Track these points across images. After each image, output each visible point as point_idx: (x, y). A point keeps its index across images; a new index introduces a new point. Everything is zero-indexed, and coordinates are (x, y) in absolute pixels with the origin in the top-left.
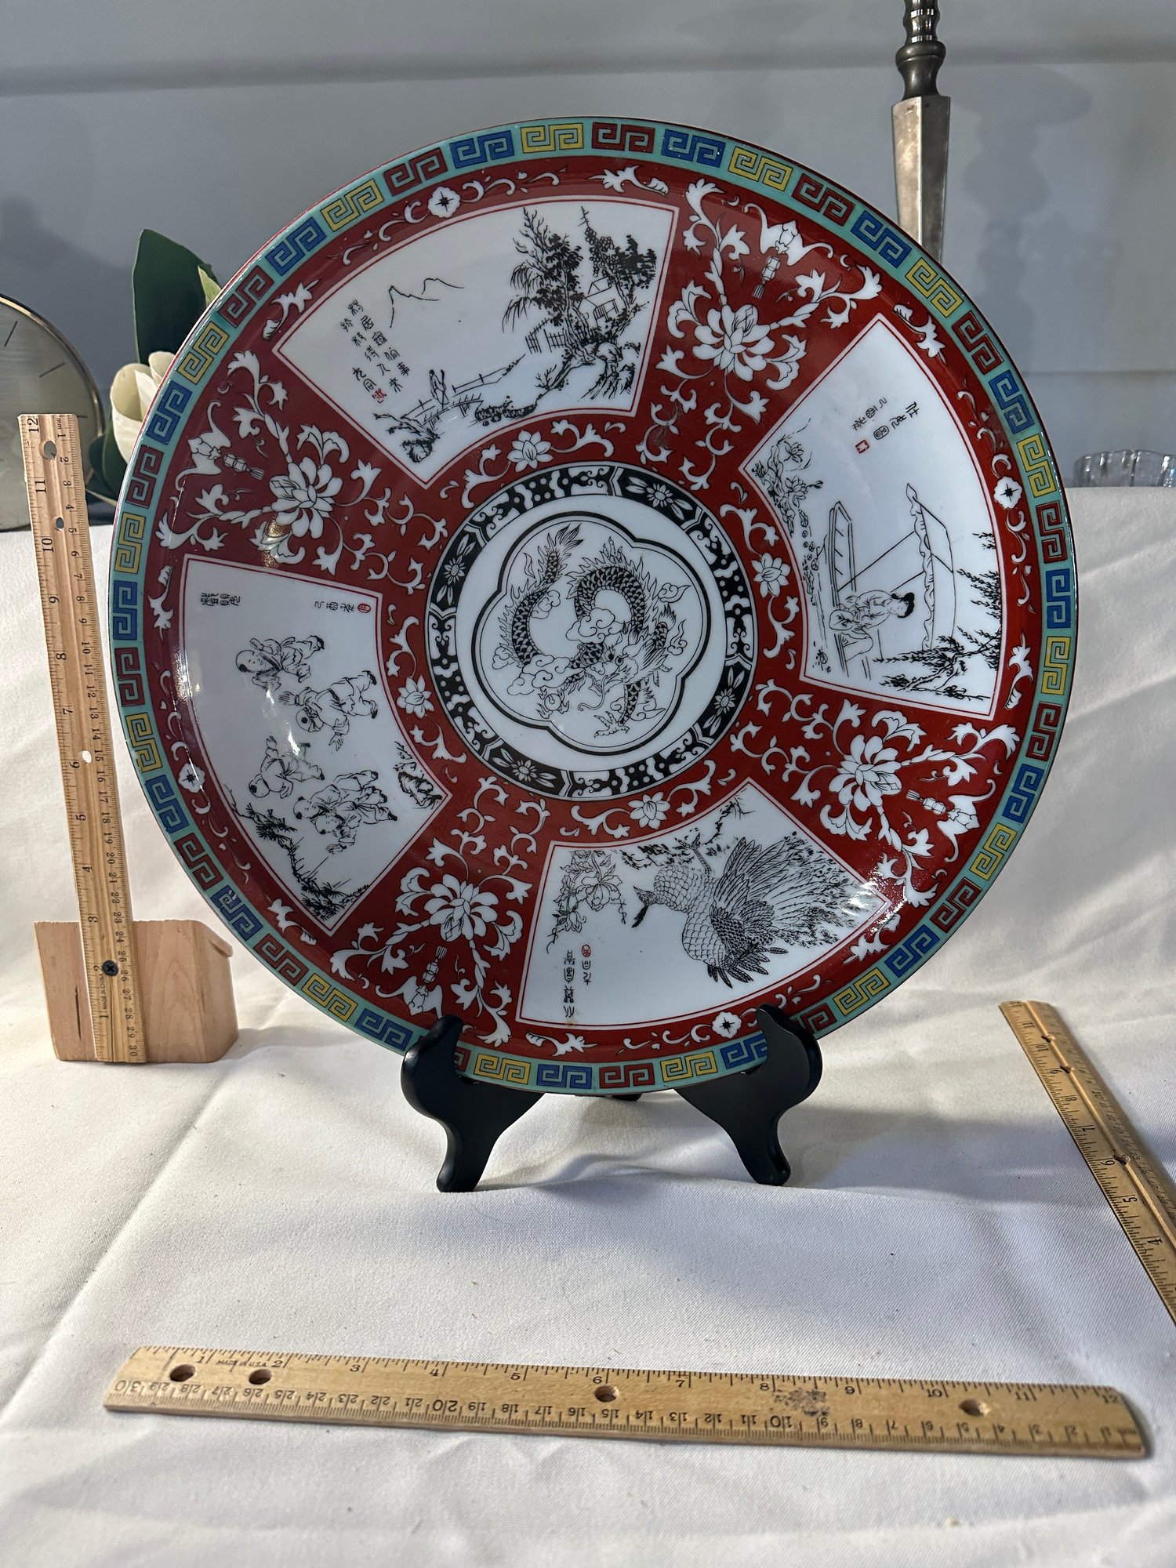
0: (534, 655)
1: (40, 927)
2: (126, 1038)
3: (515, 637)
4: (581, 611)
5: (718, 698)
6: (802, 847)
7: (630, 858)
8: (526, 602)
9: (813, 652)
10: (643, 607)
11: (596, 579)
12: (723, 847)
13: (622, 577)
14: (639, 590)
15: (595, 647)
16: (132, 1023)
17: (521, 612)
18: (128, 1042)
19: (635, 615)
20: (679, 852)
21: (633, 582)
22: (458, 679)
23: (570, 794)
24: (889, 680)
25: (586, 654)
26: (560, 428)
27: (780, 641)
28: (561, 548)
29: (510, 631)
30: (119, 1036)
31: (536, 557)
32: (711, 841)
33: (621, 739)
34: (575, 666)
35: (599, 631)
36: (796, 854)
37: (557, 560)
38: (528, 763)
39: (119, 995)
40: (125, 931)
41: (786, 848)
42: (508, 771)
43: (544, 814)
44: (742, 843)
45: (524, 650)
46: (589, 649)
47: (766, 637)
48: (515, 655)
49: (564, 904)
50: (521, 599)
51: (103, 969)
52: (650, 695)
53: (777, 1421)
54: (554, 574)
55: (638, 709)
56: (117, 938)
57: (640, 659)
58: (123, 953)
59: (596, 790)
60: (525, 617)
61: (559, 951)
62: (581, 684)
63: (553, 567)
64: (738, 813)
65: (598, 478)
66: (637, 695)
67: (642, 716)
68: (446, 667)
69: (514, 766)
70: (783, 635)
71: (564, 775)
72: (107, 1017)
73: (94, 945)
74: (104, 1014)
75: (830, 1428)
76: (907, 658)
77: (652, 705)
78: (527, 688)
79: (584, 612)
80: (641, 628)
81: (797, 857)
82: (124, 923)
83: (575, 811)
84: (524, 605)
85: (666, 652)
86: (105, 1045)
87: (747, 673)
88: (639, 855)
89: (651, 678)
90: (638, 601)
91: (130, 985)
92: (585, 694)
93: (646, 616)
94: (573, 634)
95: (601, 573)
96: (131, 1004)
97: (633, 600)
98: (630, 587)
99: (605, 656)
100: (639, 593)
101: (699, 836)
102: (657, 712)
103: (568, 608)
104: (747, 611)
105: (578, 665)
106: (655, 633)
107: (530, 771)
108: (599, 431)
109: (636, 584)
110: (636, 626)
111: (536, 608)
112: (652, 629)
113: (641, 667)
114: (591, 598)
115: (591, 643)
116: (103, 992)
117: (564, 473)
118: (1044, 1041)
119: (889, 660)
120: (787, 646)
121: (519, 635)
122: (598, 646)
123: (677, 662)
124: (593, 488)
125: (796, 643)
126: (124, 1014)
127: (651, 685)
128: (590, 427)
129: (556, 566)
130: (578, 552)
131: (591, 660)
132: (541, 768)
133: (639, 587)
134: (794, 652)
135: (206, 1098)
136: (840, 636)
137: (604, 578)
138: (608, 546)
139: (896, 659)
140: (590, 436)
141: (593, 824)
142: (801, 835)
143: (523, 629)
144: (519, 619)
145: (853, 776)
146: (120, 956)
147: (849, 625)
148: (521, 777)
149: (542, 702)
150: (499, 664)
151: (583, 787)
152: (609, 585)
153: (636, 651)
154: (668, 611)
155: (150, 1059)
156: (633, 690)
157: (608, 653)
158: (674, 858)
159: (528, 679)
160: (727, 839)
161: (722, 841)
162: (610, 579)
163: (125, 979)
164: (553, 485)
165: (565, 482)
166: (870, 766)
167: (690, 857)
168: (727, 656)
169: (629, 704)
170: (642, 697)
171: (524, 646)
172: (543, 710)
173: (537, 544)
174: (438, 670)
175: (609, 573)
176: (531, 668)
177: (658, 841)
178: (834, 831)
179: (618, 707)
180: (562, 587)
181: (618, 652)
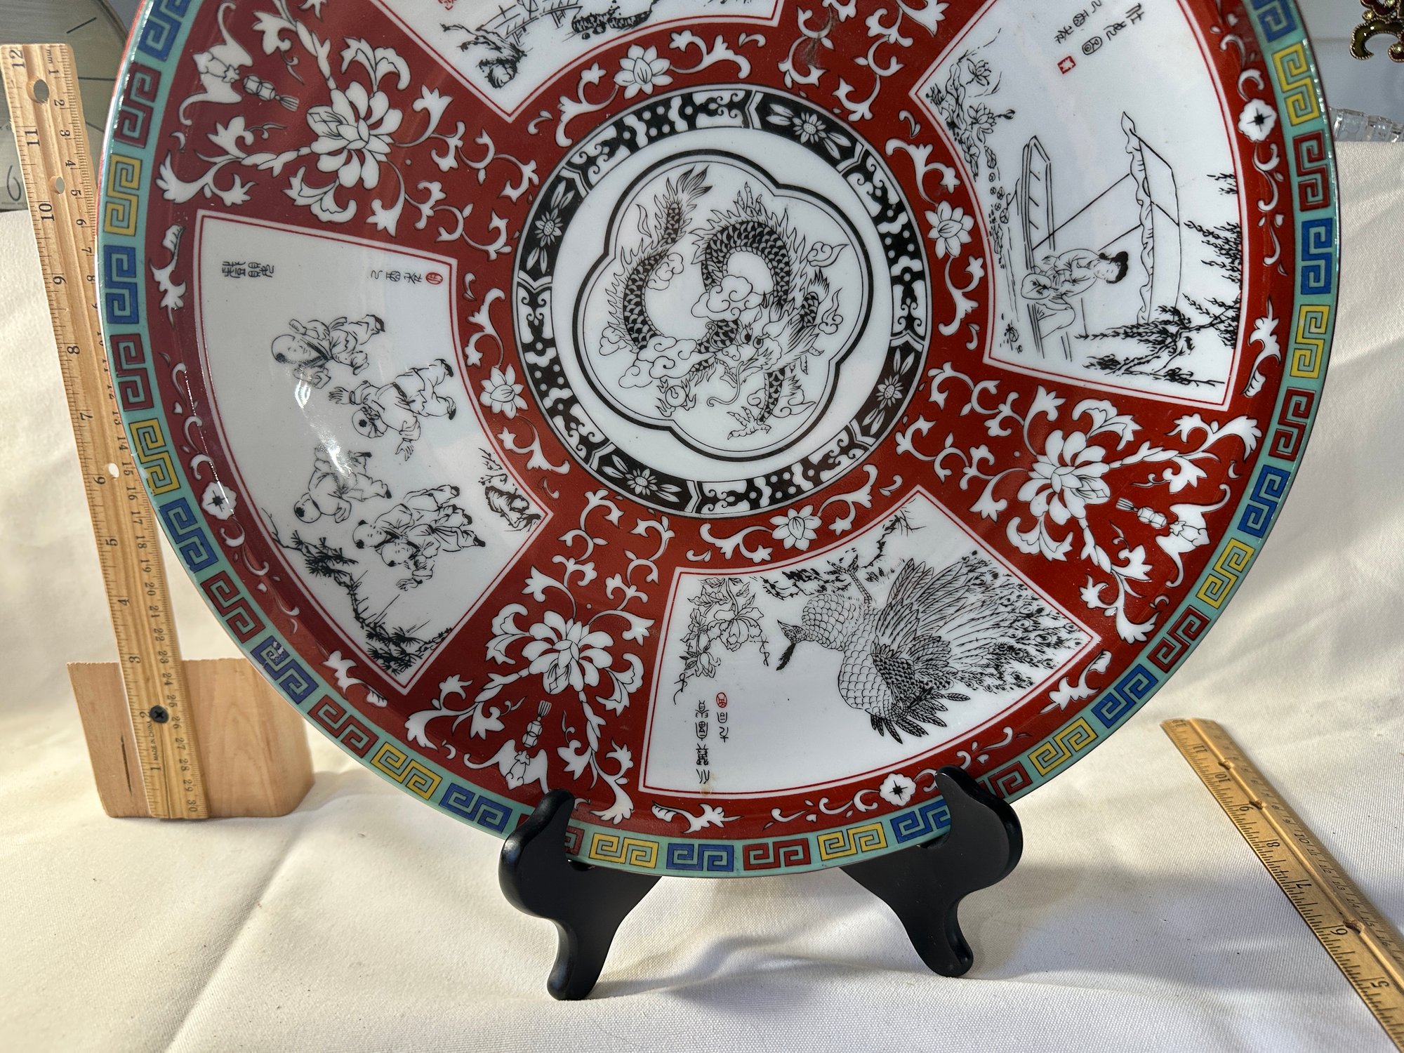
0: (651, 337)
1: (75, 669)
2: (182, 792)
3: (627, 314)
4: (709, 280)
5: (881, 387)
6: (984, 569)
7: (773, 587)
8: (641, 269)
9: (1000, 327)
10: (788, 273)
11: (729, 237)
12: (886, 570)
13: (761, 234)
14: (783, 251)
15: (727, 325)
16: (188, 775)
17: (634, 281)
18: (186, 796)
19: (778, 283)
20: (832, 577)
21: (775, 240)
22: (557, 368)
23: (699, 510)
24: (1094, 361)
25: (717, 334)
26: (681, 41)
27: (960, 314)
28: (684, 197)
29: (621, 306)
30: (176, 790)
31: (652, 209)
32: (871, 564)
33: (761, 441)
34: (703, 350)
35: (733, 305)
36: (977, 578)
37: (679, 214)
38: (647, 473)
39: (172, 744)
40: (172, 672)
41: (965, 570)
42: (622, 483)
43: (667, 535)
44: (910, 566)
45: (639, 331)
46: (721, 327)
47: (943, 310)
48: (628, 337)
49: (694, 643)
50: (634, 265)
51: (151, 715)
52: (797, 386)
54: (676, 231)
55: (782, 402)
56: (165, 680)
57: (785, 339)
58: (173, 698)
59: (730, 504)
60: (640, 288)
61: (689, 701)
62: (711, 372)
63: (674, 222)
64: (905, 529)
65: (731, 106)
66: (781, 385)
67: (786, 412)
68: (541, 353)
69: (629, 476)
70: (964, 306)
71: (691, 487)
72: (159, 769)
73: (137, 689)
74: (155, 766)
76: (1118, 334)
77: (799, 397)
78: (644, 378)
79: (713, 281)
80: (785, 300)
81: (978, 582)
82: (171, 663)
83: (704, 530)
84: (638, 272)
85: (817, 331)
86: (159, 799)
87: (918, 355)
88: (784, 583)
89: (798, 363)
90: (782, 265)
91: (183, 733)
92: (716, 385)
93: (792, 284)
94: (701, 309)
95: (735, 229)
96: (185, 754)
97: (775, 264)
98: (772, 247)
99: (741, 337)
100: (784, 256)
101: (857, 557)
102: (804, 407)
103: (694, 275)
104: (919, 276)
105: (707, 349)
106: (803, 306)
107: (649, 482)
108: (732, 45)
109: (779, 243)
110: (779, 299)
111: (653, 276)
112: (799, 301)
113: (786, 349)
114: (722, 263)
115: (723, 321)
116: (153, 741)
117: (688, 100)
118: (1223, 770)
119: (1096, 336)
120: (969, 319)
121: (631, 311)
122: (732, 325)
123: (831, 343)
124: (724, 119)
125: (980, 316)
126: (179, 765)
127: (798, 372)
128: (719, 40)
129: (678, 221)
130: (705, 203)
131: (723, 342)
132: (662, 478)
133: (784, 247)
134: (977, 328)
135: (275, 865)
136: (1034, 307)
137: (739, 236)
138: (744, 195)
139: (1104, 335)
140: (721, 52)
141: (727, 546)
142: (983, 555)
143: (637, 304)
144: (632, 291)
145: (1049, 481)
146: (169, 701)
147: (1046, 293)
148: (638, 490)
149: (662, 397)
150: (608, 348)
151: (715, 500)
152: (745, 245)
153: (779, 330)
154: (819, 278)
155: (213, 814)
156: (775, 380)
157: (744, 333)
158: (827, 585)
159: (645, 367)
160: (892, 561)
161: (887, 563)
162: (746, 237)
163: (177, 726)
164: (674, 114)
165: (689, 110)
166: (1069, 469)
167: (845, 583)
168: (893, 335)
169: (770, 397)
170: (786, 388)
171: (638, 326)
172: (663, 406)
173: (653, 194)
174: (531, 358)
175: (746, 230)
176: (649, 354)
177: (807, 565)
178: (1025, 549)
179: (757, 401)
180: (687, 248)
181: (756, 331)
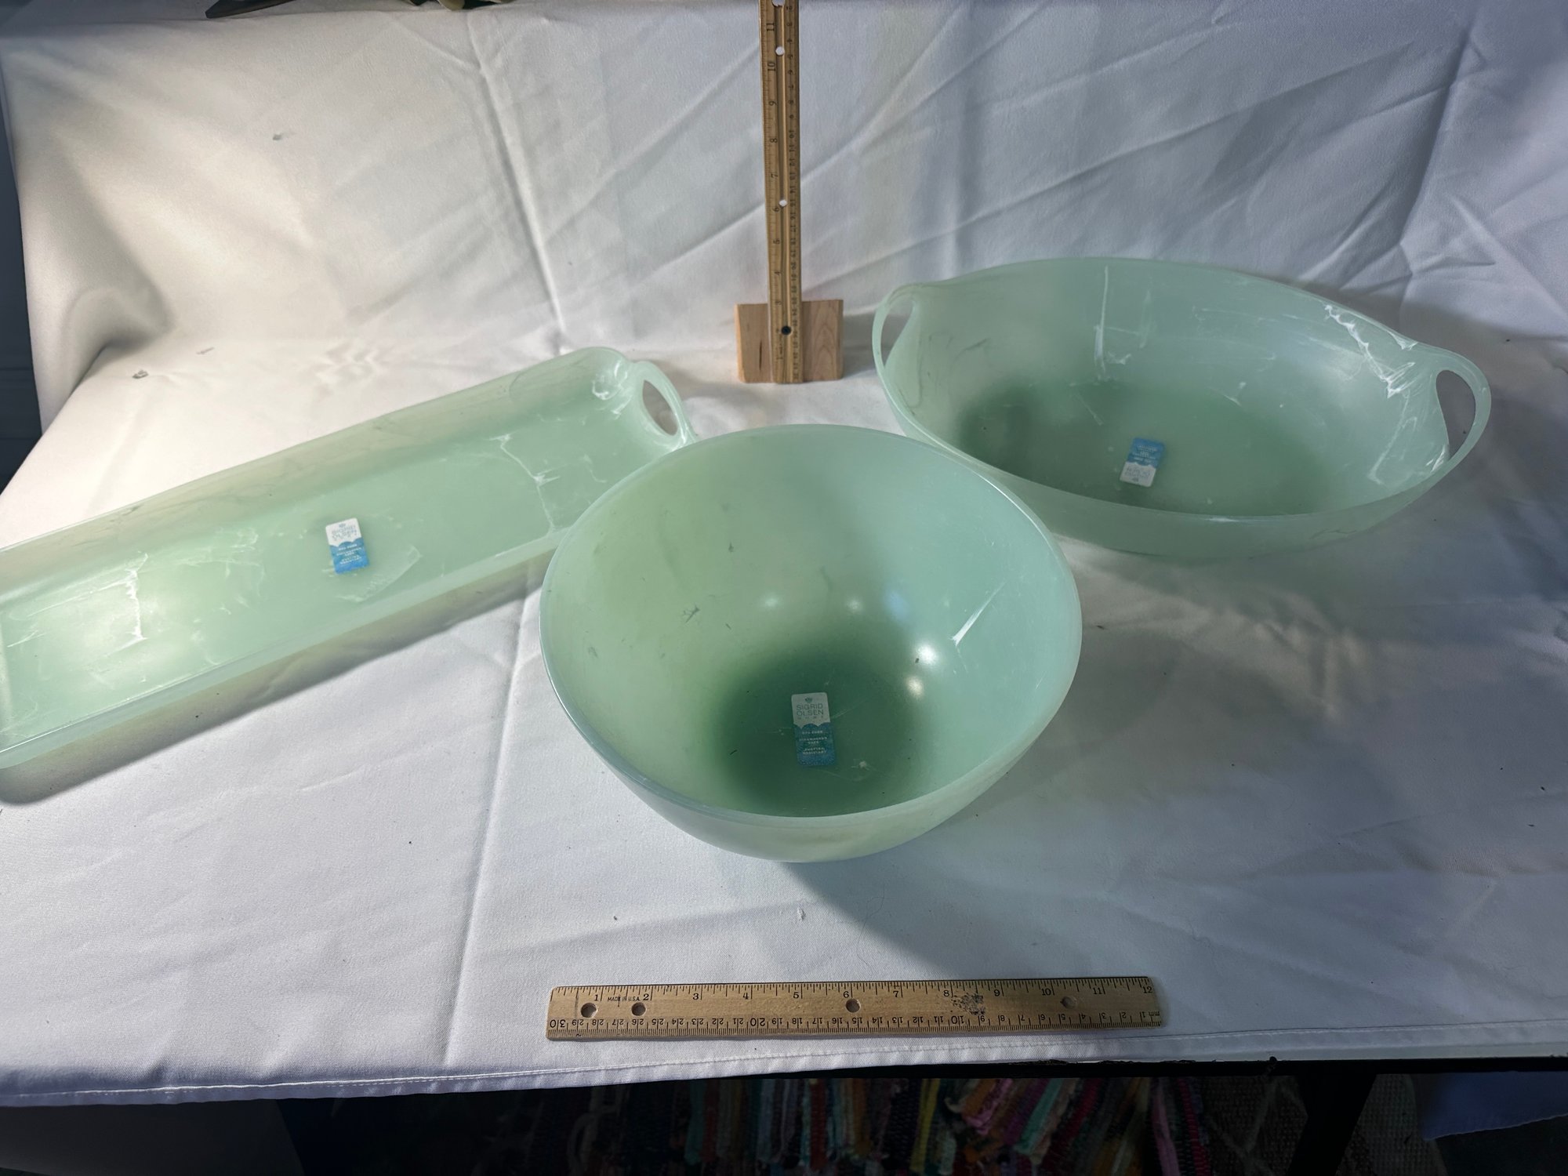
53: (956, 1019)
75: (986, 1022)
